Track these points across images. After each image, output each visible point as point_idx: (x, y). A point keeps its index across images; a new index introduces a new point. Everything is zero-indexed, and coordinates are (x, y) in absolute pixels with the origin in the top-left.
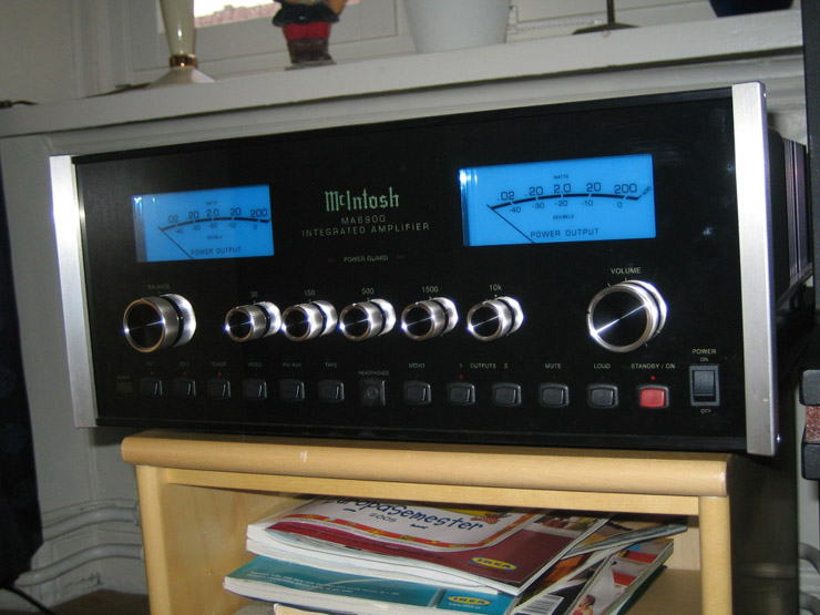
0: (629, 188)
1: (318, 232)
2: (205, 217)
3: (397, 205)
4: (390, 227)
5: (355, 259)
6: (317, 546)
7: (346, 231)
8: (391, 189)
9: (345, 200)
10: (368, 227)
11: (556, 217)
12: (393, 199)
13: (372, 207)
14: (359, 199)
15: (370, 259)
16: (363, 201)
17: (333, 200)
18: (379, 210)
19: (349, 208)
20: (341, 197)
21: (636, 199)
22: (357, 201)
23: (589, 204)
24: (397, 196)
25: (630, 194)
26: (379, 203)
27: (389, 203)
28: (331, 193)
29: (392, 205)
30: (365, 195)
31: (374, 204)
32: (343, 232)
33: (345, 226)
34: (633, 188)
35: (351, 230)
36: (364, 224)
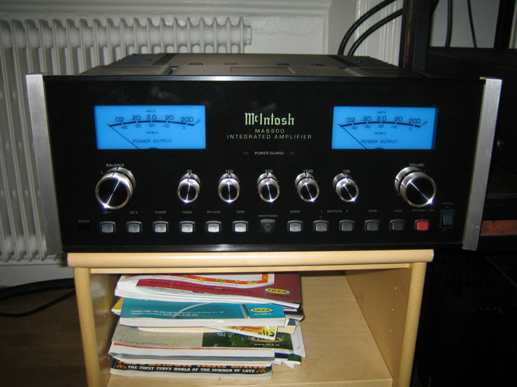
0: (417, 121)
1: (238, 137)
2: (146, 120)
3: (293, 124)
4: (287, 136)
5: (261, 153)
6: (174, 293)
7: (258, 137)
8: (290, 114)
9: (258, 119)
10: (273, 135)
11: (376, 133)
12: (291, 120)
13: (276, 123)
14: (268, 119)
15: (272, 153)
16: (270, 120)
17: (250, 118)
18: (281, 126)
19: (261, 124)
20: (256, 117)
21: (419, 127)
22: (267, 120)
23: (395, 127)
24: (293, 119)
25: (416, 124)
26: (281, 122)
27: (288, 122)
28: (250, 114)
29: (289, 124)
30: (272, 116)
31: (277, 122)
32: (255, 137)
33: (257, 134)
34: (418, 121)
35: (261, 137)
36: (270, 133)
